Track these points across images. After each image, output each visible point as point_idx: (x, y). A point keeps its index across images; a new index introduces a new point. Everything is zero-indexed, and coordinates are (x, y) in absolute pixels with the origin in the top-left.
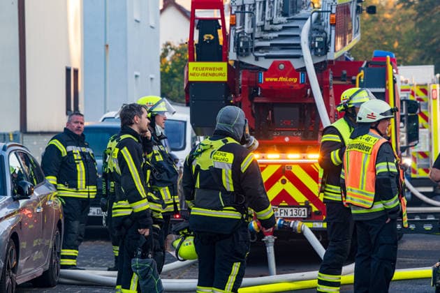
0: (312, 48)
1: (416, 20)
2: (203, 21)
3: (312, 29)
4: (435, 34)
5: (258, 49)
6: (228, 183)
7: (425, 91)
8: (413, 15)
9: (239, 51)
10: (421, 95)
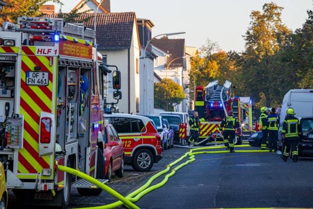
0: (223, 98)
1: (243, 71)
2: (199, 93)
3: (223, 94)
4: (251, 77)
5: (212, 98)
6: (234, 124)
7: (247, 105)
8: (242, 69)
9: (207, 99)
10: (246, 106)
